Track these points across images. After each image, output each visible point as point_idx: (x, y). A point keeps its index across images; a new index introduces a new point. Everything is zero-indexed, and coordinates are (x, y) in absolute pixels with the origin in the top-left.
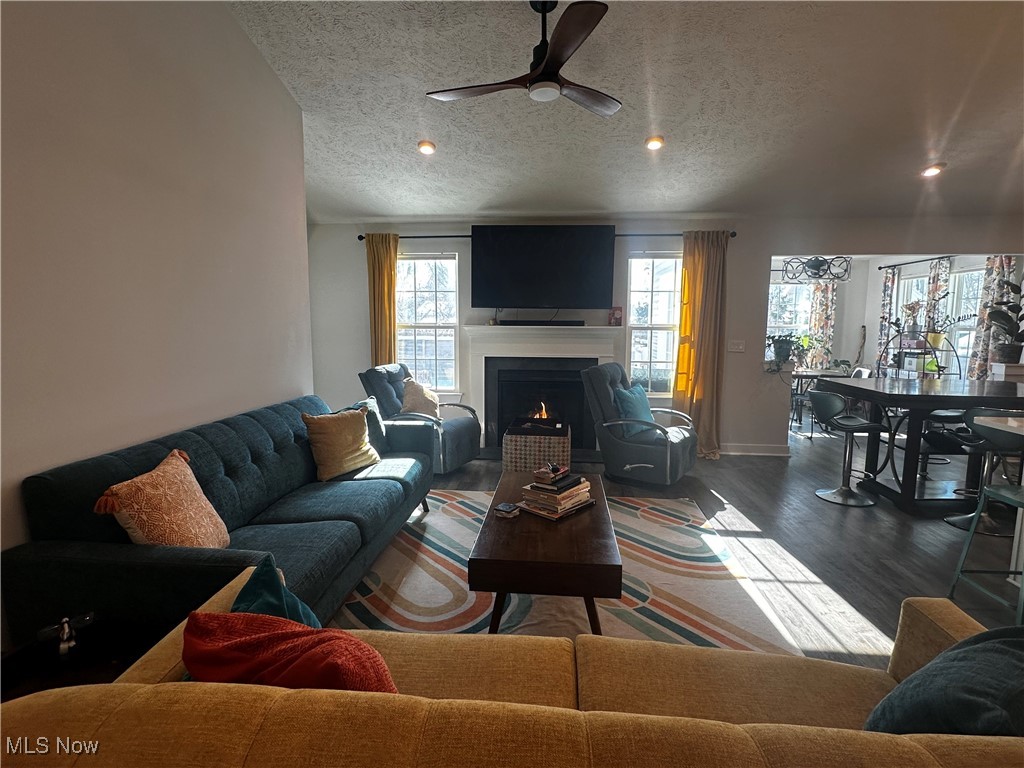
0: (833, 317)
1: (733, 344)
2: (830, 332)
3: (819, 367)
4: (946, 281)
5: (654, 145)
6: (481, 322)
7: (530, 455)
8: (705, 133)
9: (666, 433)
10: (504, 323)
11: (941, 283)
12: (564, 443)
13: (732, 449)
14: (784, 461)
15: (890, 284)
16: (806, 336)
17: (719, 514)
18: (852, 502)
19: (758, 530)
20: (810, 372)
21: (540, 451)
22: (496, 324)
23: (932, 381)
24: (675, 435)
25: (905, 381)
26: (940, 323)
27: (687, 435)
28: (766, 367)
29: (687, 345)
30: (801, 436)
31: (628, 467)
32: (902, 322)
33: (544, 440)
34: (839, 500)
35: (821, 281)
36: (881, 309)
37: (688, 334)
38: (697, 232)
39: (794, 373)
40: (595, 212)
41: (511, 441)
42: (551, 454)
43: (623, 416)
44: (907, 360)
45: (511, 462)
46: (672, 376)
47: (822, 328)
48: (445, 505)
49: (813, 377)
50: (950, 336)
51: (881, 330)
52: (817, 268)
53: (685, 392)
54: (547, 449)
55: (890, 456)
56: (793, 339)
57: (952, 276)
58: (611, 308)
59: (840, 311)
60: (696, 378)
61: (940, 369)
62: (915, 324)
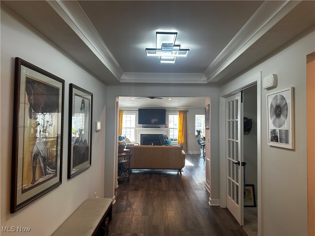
1: (189, 132)
5: (170, 99)
6: (140, 127)
10: (144, 127)
13: (190, 153)
14: (200, 155)
22: (143, 127)
28: (196, 136)
29: (180, 132)
38: (181, 111)
40: (162, 107)
43: (166, 144)
46: (177, 138)
53: (180, 141)
58: (165, 125)
60: (182, 138)
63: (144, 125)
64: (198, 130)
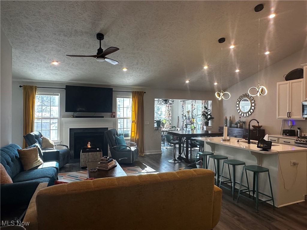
0: (171, 114)
1: (147, 122)
2: (170, 118)
3: (168, 128)
4: (195, 105)
5: (125, 70)
6: (68, 117)
7: (90, 159)
8: (138, 69)
9: (130, 148)
10: (76, 117)
11: (193, 106)
12: (101, 154)
13: (147, 153)
14: (160, 154)
15: (183, 105)
16: (164, 119)
17: (145, 169)
18: (176, 162)
19: (155, 171)
20: (166, 130)
21: (93, 157)
22: (74, 117)
23: (193, 131)
24: (133, 149)
25: (188, 131)
26: (194, 116)
27: (136, 149)
28: (155, 129)
29: (134, 123)
30: (164, 148)
31: (120, 159)
32: (186, 116)
33: (94, 153)
34: (173, 162)
35: (167, 105)
36: (182, 112)
37: (134, 120)
38: (135, 91)
39: (162, 130)
40: (107, 84)
41: (84, 155)
42: (97, 158)
43: (118, 144)
44: (188, 125)
45: (83, 162)
46: (130, 133)
47: (168, 117)
48: (63, 177)
49: (166, 131)
50: (196, 119)
51: (182, 118)
52: (166, 101)
53: (134, 137)
54: (95, 156)
55: (183, 150)
56: (161, 121)
57: (196, 104)
58: (112, 112)
59: (172, 112)
60: (137, 133)
61: (195, 128)
62: (189, 116)
63: (76, 114)
64: (158, 119)
